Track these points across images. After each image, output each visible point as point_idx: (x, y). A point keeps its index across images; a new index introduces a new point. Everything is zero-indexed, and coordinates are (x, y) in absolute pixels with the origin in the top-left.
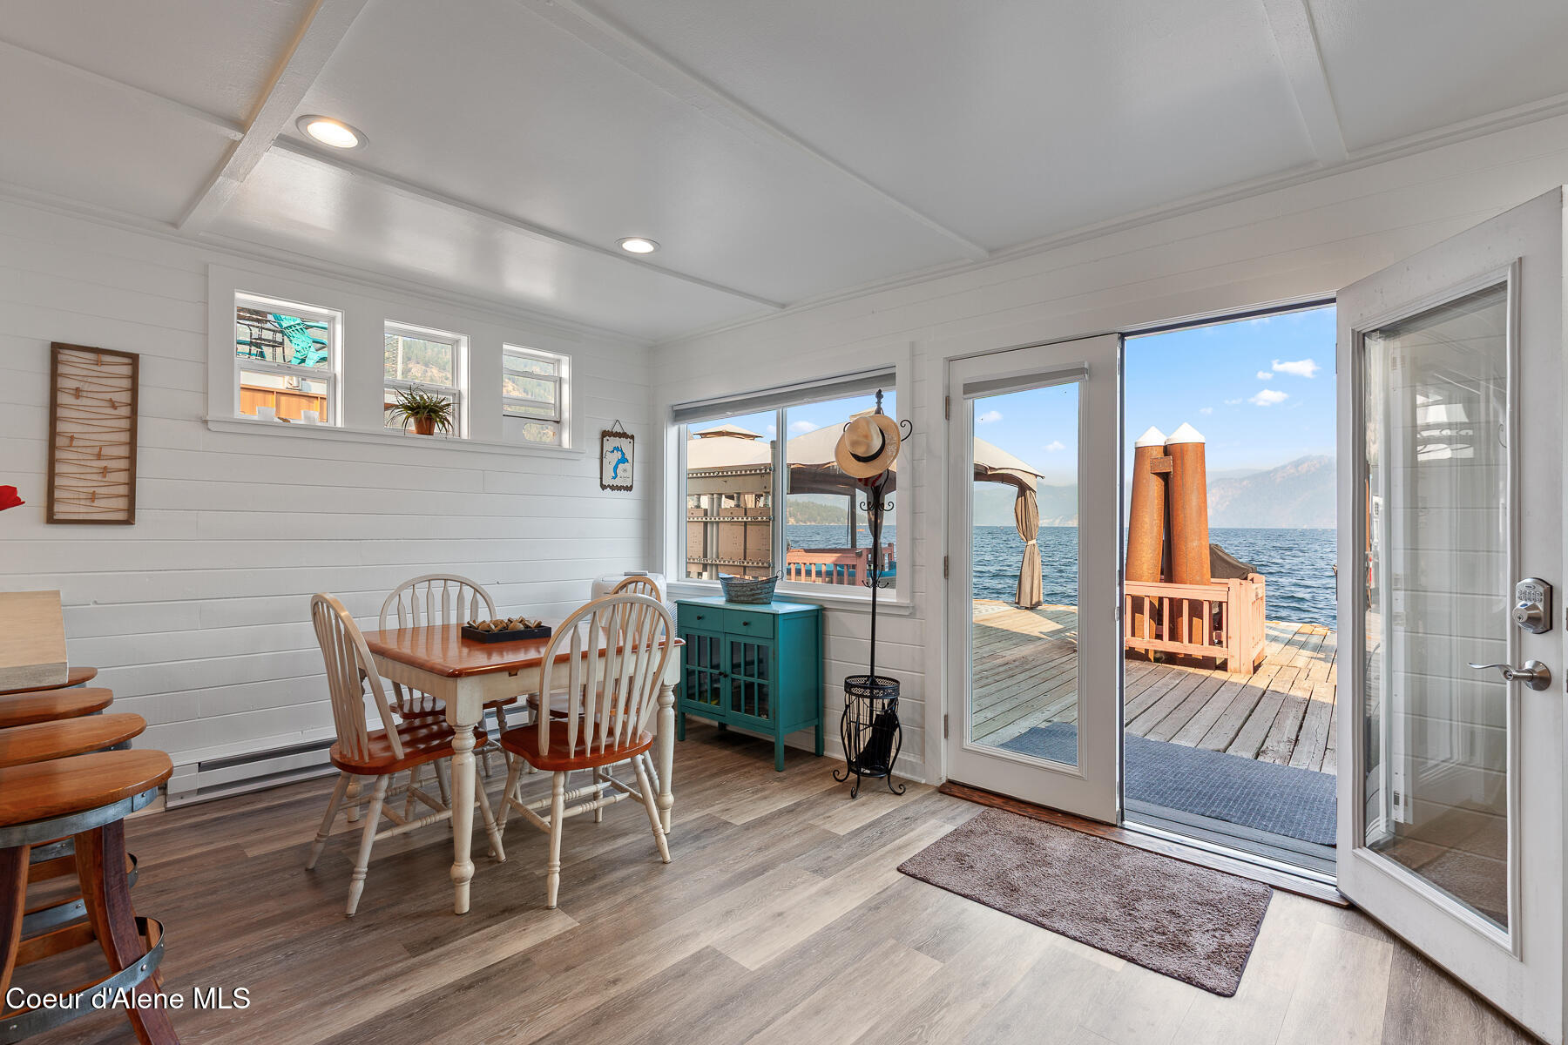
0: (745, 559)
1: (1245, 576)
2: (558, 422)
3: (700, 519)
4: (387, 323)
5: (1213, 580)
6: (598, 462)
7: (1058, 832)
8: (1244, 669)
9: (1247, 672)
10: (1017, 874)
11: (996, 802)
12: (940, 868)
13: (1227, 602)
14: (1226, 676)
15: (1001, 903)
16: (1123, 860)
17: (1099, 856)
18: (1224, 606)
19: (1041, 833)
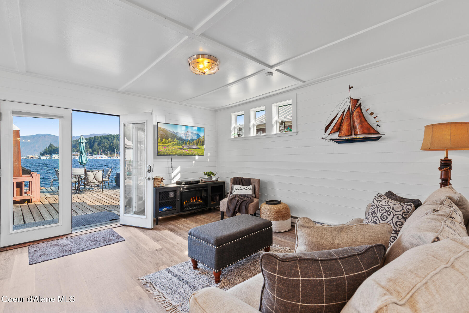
5: (22, 175)
7: (59, 240)
8: (37, 201)
9: (39, 201)
10: (64, 249)
11: (29, 244)
12: (43, 258)
13: (32, 181)
14: (33, 204)
15: (71, 253)
16: (82, 237)
17: (76, 239)
18: (31, 183)
19: (55, 242)
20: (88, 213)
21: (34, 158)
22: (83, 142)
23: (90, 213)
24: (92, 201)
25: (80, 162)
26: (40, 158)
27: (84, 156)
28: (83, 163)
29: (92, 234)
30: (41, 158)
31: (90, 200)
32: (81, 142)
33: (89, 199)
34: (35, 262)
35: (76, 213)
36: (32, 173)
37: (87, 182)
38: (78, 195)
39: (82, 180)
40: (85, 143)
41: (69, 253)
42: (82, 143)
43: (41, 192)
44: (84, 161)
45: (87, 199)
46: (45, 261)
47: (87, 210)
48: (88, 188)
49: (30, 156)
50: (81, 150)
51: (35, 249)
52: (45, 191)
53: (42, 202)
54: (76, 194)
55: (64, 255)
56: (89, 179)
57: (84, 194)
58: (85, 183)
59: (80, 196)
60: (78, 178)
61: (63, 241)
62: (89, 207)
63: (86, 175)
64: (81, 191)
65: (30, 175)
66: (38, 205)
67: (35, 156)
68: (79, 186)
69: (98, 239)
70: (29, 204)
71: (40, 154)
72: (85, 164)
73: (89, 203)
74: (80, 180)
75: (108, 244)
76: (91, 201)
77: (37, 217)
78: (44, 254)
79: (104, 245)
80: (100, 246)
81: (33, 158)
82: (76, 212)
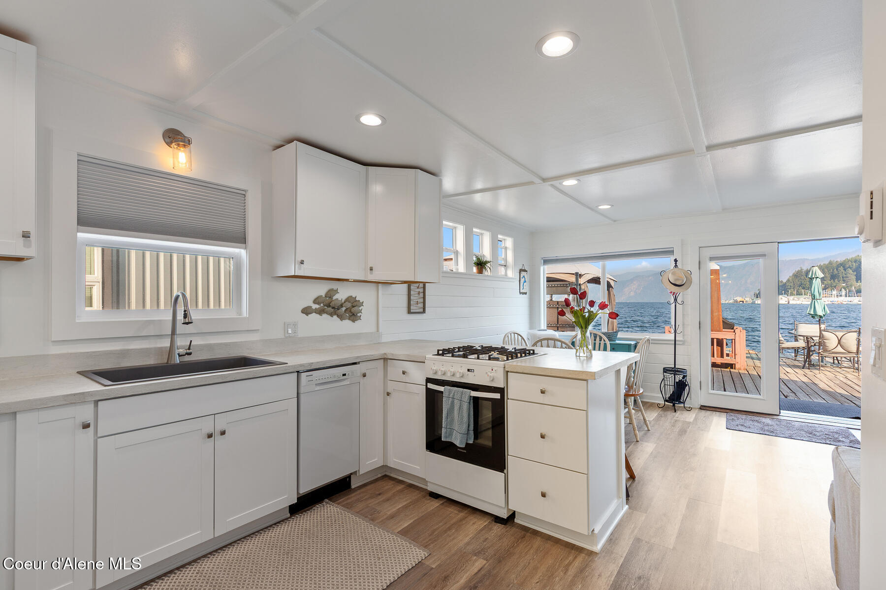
0: (558, 323)
1: (732, 328)
2: (505, 266)
3: (554, 306)
4: (475, 230)
5: (724, 330)
6: (519, 282)
7: (761, 418)
8: (742, 368)
9: (744, 369)
10: (766, 428)
11: (728, 411)
12: (740, 428)
13: (735, 340)
14: (736, 371)
15: (773, 434)
16: (793, 424)
17: (784, 423)
18: (733, 341)
19: (756, 418)
20: (815, 400)
21: (745, 302)
22: (818, 277)
23: (820, 401)
24: (831, 384)
25: (812, 312)
26: (753, 303)
27: (819, 303)
28: (817, 315)
29: (810, 425)
30: (756, 303)
31: (827, 383)
32: (813, 278)
33: (825, 380)
34: (732, 428)
35: (795, 396)
36: (735, 328)
37: (824, 351)
38: (807, 371)
39: (815, 345)
40: (823, 279)
41: (771, 434)
42: (815, 279)
43: (747, 357)
44: (820, 312)
45: (821, 379)
46: (743, 431)
47: (817, 396)
48: (830, 362)
49: (739, 299)
50: (813, 292)
51: (733, 417)
52: (754, 356)
53: (748, 371)
54: (803, 368)
55: (763, 433)
56: (827, 345)
57: (818, 372)
58: (820, 351)
59: (810, 373)
60: (808, 342)
61: (767, 420)
62: (820, 393)
63: (821, 336)
64: (814, 365)
65: (733, 331)
66: (743, 373)
67: (747, 299)
68: (809, 356)
69: (818, 434)
70: (731, 370)
71: (755, 295)
72: (820, 317)
73: (822, 385)
74: (812, 346)
75: (832, 443)
76: (829, 384)
77: (740, 388)
78: (742, 425)
79: (825, 442)
80: (817, 441)
81: (743, 302)
82: (795, 394)
